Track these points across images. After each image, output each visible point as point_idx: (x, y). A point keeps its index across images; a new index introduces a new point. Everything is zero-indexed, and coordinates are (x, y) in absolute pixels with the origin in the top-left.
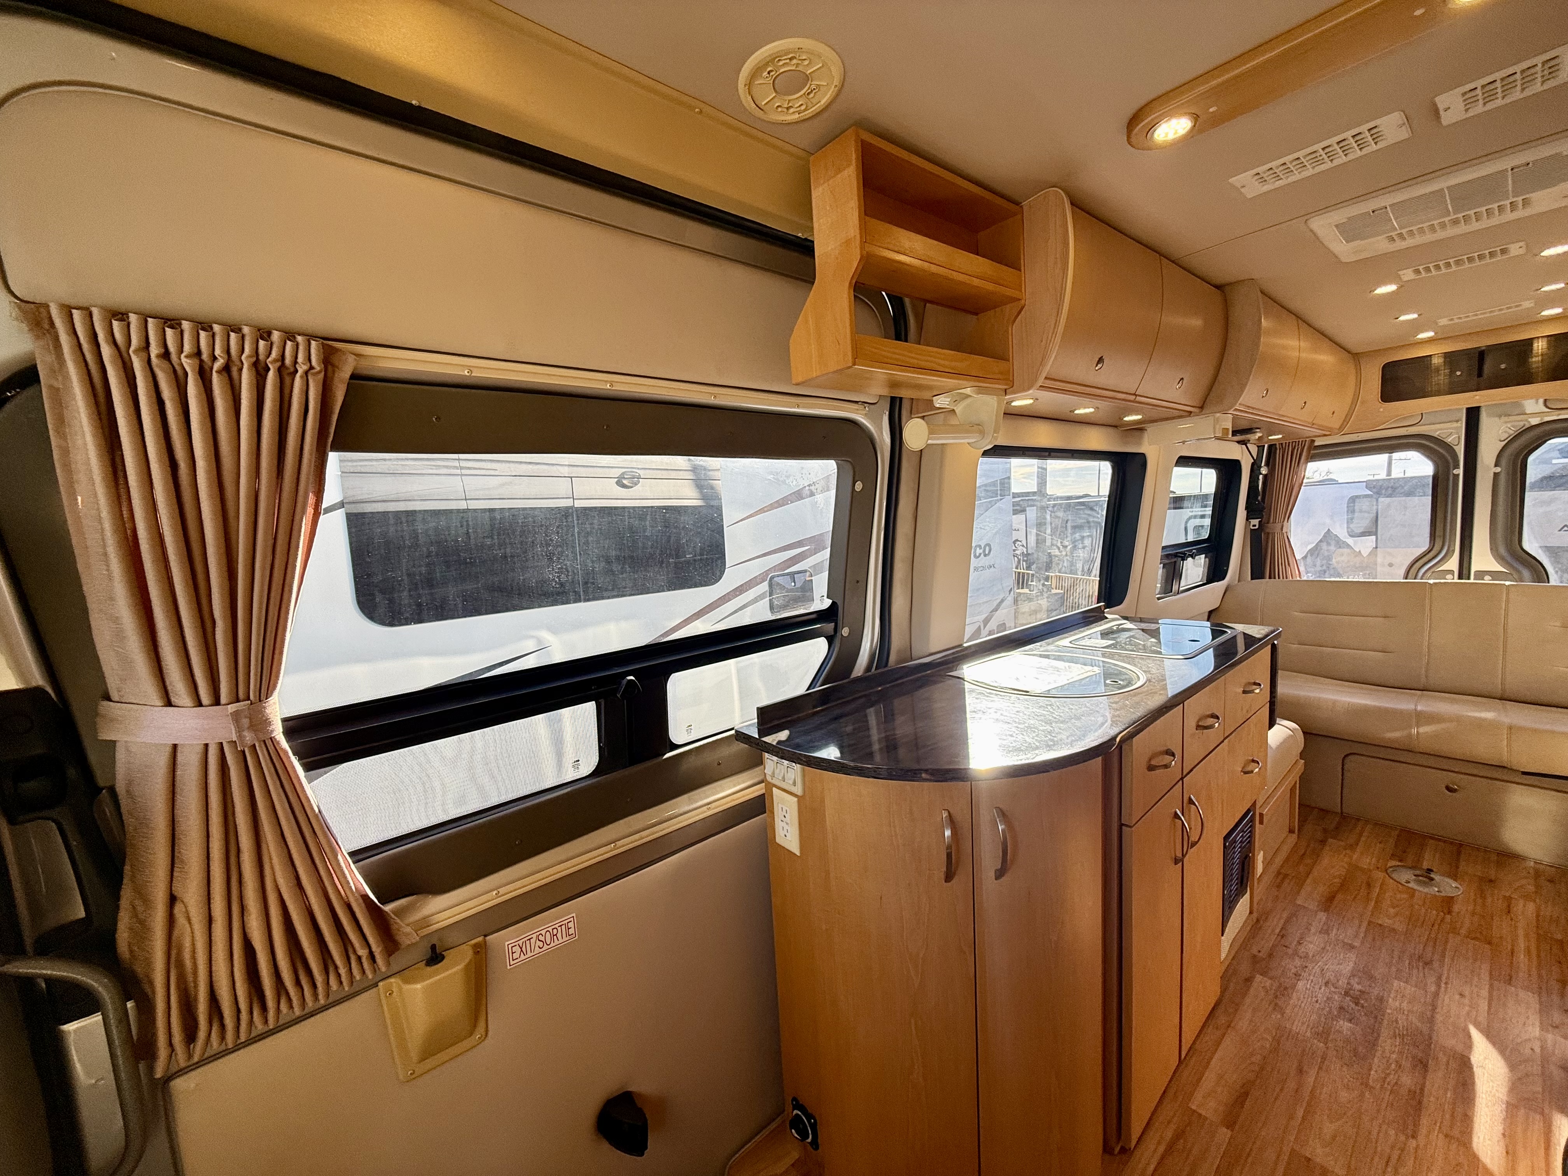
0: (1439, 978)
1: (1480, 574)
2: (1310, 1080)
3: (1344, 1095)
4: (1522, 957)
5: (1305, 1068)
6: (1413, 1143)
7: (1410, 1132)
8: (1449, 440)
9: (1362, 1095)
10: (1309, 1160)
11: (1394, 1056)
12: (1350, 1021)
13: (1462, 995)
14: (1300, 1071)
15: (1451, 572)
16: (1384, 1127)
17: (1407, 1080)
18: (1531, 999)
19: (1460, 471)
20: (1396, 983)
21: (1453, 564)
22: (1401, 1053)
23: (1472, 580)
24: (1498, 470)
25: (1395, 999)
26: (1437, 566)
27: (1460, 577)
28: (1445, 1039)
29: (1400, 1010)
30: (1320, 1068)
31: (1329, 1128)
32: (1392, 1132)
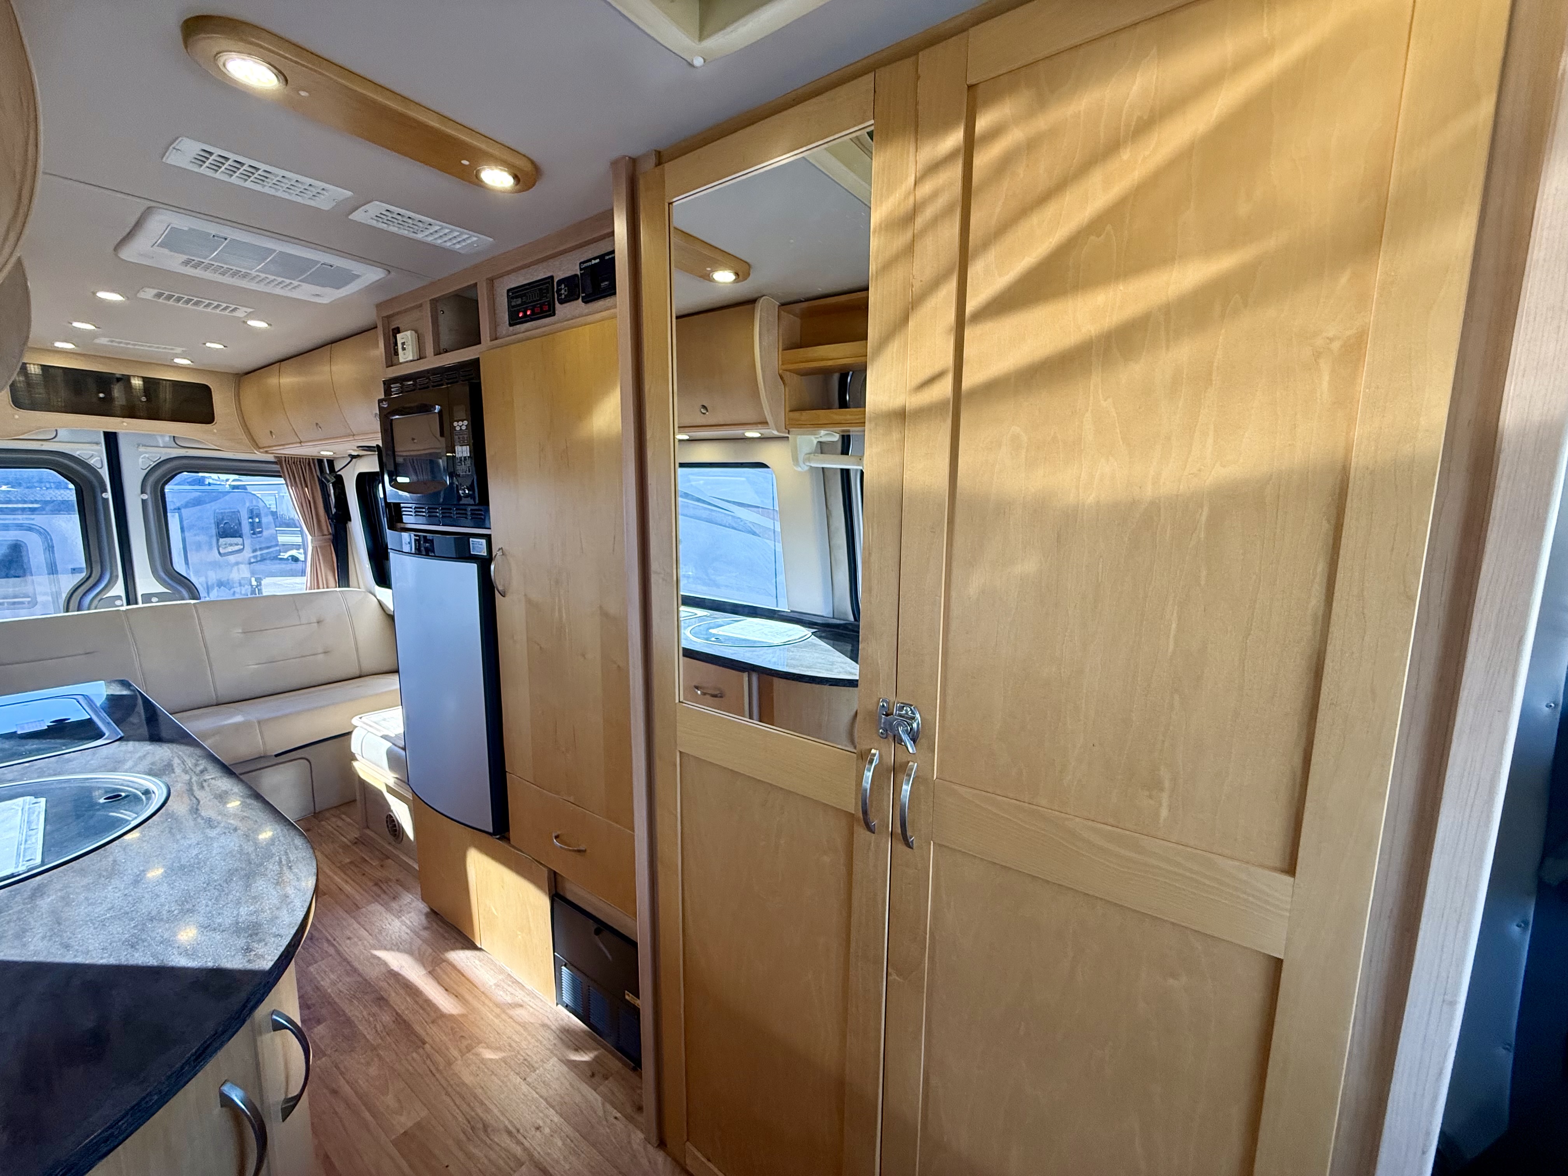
0: (328, 941)
1: (147, 598)
2: (347, 1089)
3: (373, 1071)
4: (348, 888)
5: (334, 1086)
6: (427, 1046)
7: (420, 1043)
8: (92, 462)
9: (378, 1055)
10: (405, 1133)
11: (365, 1013)
12: (319, 1022)
13: (349, 938)
14: (335, 1092)
15: (119, 597)
16: (409, 1058)
17: (386, 1018)
18: (376, 907)
19: (109, 495)
20: (311, 969)
21: (118, 589)
22: (365, 1006)
23: (140, 605)
24: (145, 497)
25: (323, 979)
26: (103, 593)
27: (128, 603)
28: (372, 973)
29: (334, 983)
30: (342, 1073)
31: (390, 1100)
32: (414, 1055)
